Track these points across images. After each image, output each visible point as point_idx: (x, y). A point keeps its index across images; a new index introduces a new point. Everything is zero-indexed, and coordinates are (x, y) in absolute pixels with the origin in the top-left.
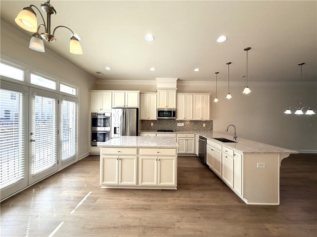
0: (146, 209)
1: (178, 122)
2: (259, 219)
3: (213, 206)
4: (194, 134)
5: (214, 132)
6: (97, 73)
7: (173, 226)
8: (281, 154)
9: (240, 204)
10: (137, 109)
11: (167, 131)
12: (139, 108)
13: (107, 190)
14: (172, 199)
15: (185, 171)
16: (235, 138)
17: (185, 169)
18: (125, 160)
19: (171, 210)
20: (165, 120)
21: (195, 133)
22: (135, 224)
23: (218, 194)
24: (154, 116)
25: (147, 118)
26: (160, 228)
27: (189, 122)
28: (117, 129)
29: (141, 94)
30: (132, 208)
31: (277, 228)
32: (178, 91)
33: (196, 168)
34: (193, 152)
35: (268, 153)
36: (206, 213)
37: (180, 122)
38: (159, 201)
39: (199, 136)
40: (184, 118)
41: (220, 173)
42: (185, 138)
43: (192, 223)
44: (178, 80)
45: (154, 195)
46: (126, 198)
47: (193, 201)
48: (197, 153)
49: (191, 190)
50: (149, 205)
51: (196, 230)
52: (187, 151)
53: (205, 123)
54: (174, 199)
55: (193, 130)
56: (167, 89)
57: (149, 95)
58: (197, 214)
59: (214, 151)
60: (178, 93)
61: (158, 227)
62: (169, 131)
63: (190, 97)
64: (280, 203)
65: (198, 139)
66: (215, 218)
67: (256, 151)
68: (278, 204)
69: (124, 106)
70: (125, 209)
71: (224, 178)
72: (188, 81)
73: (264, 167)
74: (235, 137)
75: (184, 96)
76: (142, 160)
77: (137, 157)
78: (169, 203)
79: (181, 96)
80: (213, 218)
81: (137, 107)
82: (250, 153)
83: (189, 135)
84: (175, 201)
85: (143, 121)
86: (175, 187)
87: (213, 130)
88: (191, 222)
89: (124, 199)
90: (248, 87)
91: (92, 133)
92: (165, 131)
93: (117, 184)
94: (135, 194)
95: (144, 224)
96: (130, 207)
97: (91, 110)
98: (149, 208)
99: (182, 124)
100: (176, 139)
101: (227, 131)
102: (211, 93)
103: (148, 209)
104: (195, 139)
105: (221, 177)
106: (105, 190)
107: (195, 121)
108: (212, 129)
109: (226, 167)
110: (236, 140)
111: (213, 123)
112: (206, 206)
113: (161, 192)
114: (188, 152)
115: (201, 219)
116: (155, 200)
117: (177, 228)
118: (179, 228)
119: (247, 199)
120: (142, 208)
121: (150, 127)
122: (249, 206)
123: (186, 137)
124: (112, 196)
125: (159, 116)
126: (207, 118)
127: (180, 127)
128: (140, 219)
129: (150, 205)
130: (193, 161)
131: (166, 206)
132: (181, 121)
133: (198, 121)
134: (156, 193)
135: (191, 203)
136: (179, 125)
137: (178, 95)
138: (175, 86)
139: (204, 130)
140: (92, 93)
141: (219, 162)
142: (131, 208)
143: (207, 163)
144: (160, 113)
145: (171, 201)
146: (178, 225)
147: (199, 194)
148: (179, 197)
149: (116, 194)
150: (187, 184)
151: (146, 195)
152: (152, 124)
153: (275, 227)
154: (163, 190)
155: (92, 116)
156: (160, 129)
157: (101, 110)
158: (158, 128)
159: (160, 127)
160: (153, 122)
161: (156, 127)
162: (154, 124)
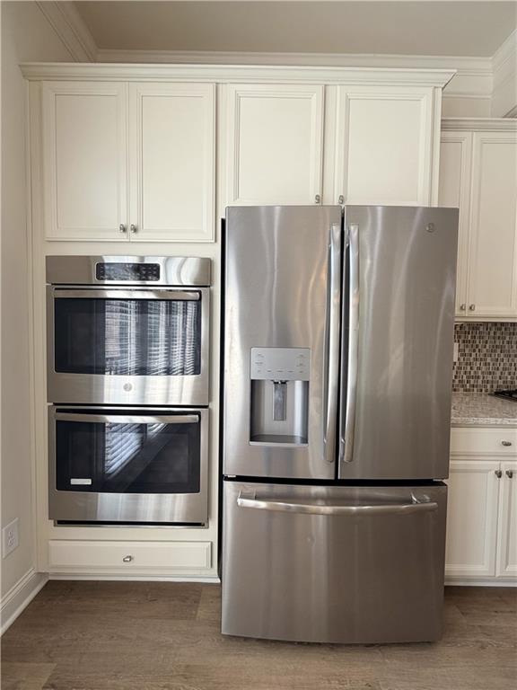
69: (322, 199)
91: (60, 423)
97: (48, 236)
155: (54, 285)
156: (501, 382)
157: (130, 232)
158: (490, 378)
159: (504, 369)
160: (460, 337)
161: (479, 368)
162: (467, 352)
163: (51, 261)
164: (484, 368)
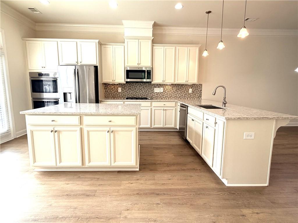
0: (88, 196)
1: (156, 87)
2: (238, 203)
3: (180, 190)
4: (175, 102)
5: (203, 99)
6: (30, 11)
7: (118, 216)
8: (277, 120)
9: (217, 186)
10: (96, 67)
11: (140, 98)
12: (98, 65)
13: (42, 173)
14: (128, 182)
15: (157, 149)
16: (225, 104)
17: (157, 146)
18: (63, 132)
19: (121, 195)
20: (138, 84)
21: (177, 101)
22: (65, 215)
23: (192, 175)
24: (121, 78)
25: (111, 81)
26: (99, 219)
27: (171, 87)
28: (68, 96)
29: (102, 46)
30: (69, 195)
31: (257, 213)
32: (153, 42)
33: (173, 145)
34: (173, 126)
35: (259, 119)
36: (168, 198)
37: (159, 87)
38: (109, 185)
39: (181, 104)
40: (163, 81)
41: (199, 148)
42: (163, 108)
43: (146, 211)
44: (155, 25)
45: (105, 178)
46: (64, 183)
47: (156, 184)
48: (178, 128)
49: (157, 170)
50: (94, 190)
51: (148, 219)
52: (165, 125)
53: (191, 88)
54: (131, 182)
55: (176, 97)
56: (138, 39)
57: (114, 46)
58: (157, 200)
59: (196, 121)
60: (154, 45)
61: (97, 218)
62: (142, 99)
63: (170, 50)
64: (269, 184)
65: (179, 108)
66: (179, 204)
67: (245, 116)
68: (266, 185)
69: (77, 62)
70: (59, 196)
71: (203, 156)
72: (170, 28)
73: (253, 138)
74: (224, 102)
75: (163, 49)
76: (88, 132)
77: (81, 128)
78: (122, 187)
79: (159, 49)
80: (176, 204)
81: (96, 64)
82: (234, 119)
83: (168, 104)
84: (132, 184)
85: (106, 85)
86: (137, 168)
87: (202, 98)
88: (144, 210)
89: (62, 184)
90: (245, 27)
91: (34, 101)
92: (137, 99)
93: (55, 165)
94: (79, 177)
95: (79, 214)
96: (66, 193)
97: (29, 68)
98: (93, 194)
99: (161, 90)
100: (151, 108)
101: (214, 95)
102: (200, 45)
103: (91, 195)
104: (175, 109)
105: (200, 153)
106: (38, 173)
107: (178, 85)
108: (200, 96)
109: (206, 141)
110: (225, 106)
111: (203, 87)
112: (171, 190)
113: (116, 174)
114: (167, 126)
115: (160, 205)
116: (104, 184)
117: (122, 218)
118: (126, 217)
119: (227, 179)
120: (83, 195)
121: (117, 93)
122: (229, 188)
123: (165, 106)
124: (46, 181)
125: (128, 77)
126: (194, 80)
127: (157, 93)
128: (75, 208)
129: (96, 191)
130: (172, 137)
131: (117, 191)
132: (159, 85)
133: (182, 85)
134: (109, 176)
135: (153, 187)
136: (157, 90)
137: (154, 47)
138: (149, 33)
139: (190, 97)
140: (27, 42)
141: (199, 135)
142: (67, 195)
143: (188, 138)
144: (129, 73)
145: (126, 184)
146: (126, 213)
147: (166, 176)
148: (138, 180)
149: (52, 178)
150: (155, 164)
151: (95, 178)
152: (120, 90)
153: (255, 213)
154: (119, 172)
155: (31, 77)
156: (131, 96)
157: (44, 68)
158: (128, 95)
159: (131, 93)
160: (121, 87)
161: (126, 93)
162: (123, 90)
163: (30, 73)
164: (127, 93)
